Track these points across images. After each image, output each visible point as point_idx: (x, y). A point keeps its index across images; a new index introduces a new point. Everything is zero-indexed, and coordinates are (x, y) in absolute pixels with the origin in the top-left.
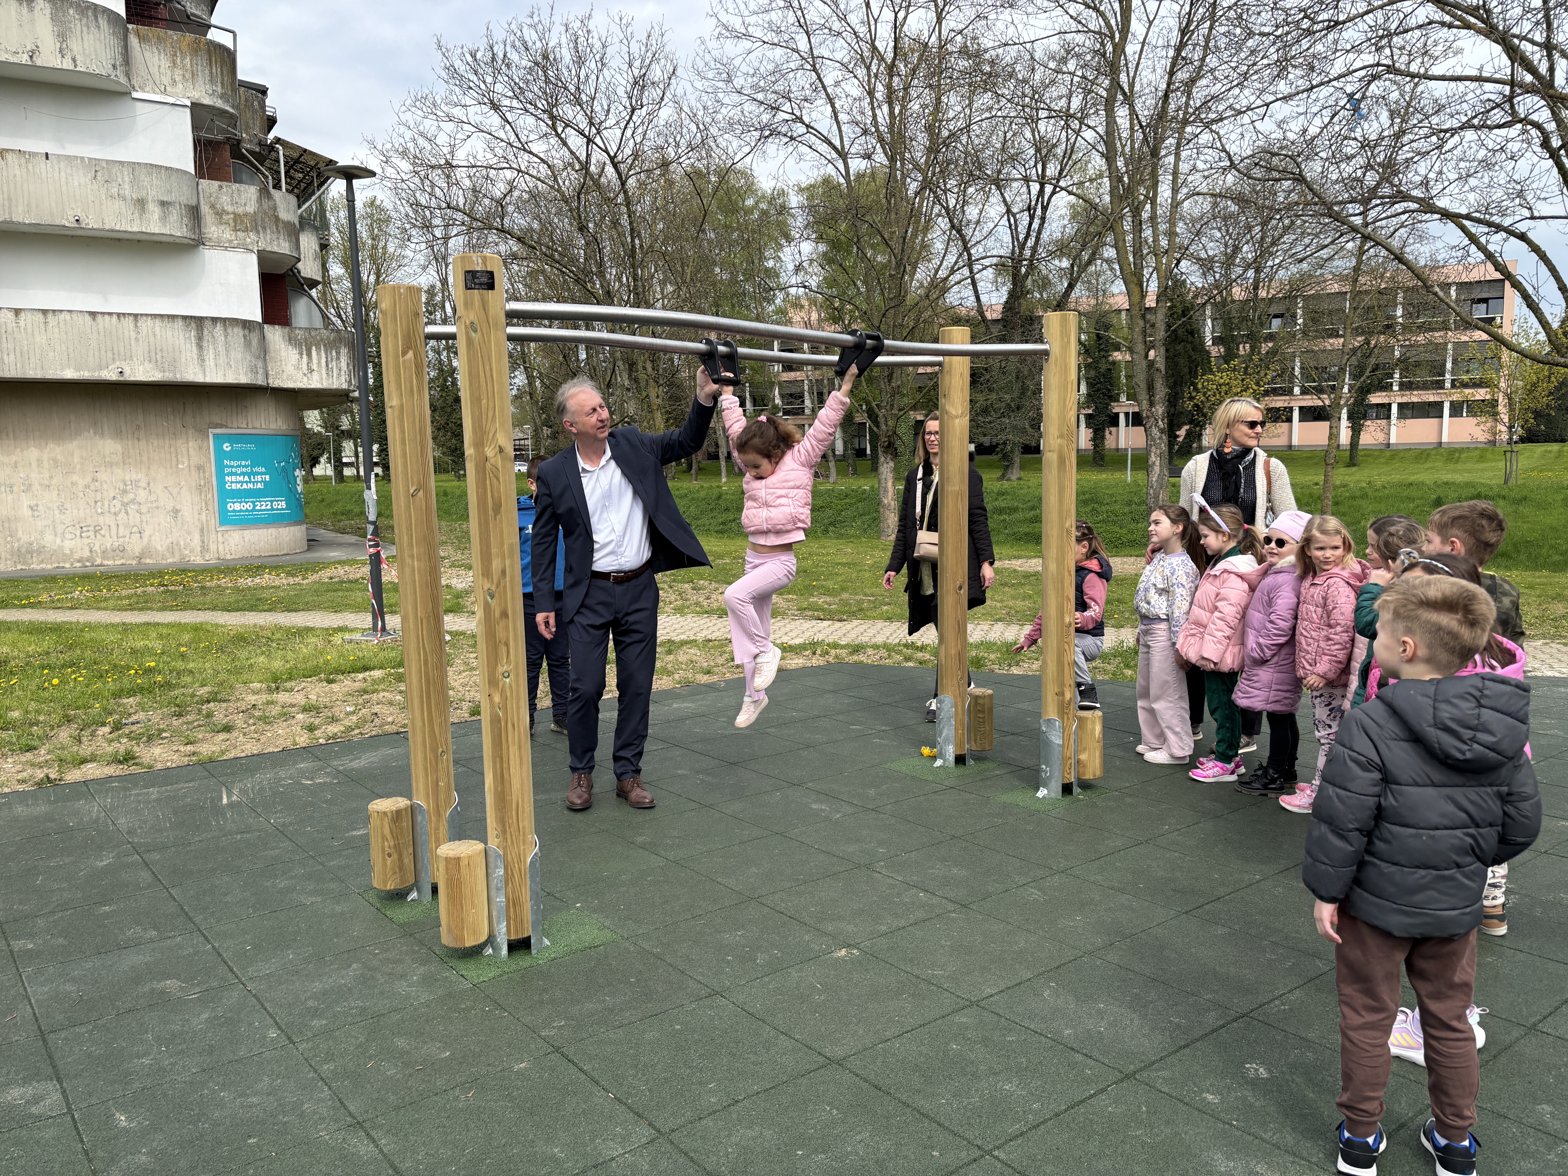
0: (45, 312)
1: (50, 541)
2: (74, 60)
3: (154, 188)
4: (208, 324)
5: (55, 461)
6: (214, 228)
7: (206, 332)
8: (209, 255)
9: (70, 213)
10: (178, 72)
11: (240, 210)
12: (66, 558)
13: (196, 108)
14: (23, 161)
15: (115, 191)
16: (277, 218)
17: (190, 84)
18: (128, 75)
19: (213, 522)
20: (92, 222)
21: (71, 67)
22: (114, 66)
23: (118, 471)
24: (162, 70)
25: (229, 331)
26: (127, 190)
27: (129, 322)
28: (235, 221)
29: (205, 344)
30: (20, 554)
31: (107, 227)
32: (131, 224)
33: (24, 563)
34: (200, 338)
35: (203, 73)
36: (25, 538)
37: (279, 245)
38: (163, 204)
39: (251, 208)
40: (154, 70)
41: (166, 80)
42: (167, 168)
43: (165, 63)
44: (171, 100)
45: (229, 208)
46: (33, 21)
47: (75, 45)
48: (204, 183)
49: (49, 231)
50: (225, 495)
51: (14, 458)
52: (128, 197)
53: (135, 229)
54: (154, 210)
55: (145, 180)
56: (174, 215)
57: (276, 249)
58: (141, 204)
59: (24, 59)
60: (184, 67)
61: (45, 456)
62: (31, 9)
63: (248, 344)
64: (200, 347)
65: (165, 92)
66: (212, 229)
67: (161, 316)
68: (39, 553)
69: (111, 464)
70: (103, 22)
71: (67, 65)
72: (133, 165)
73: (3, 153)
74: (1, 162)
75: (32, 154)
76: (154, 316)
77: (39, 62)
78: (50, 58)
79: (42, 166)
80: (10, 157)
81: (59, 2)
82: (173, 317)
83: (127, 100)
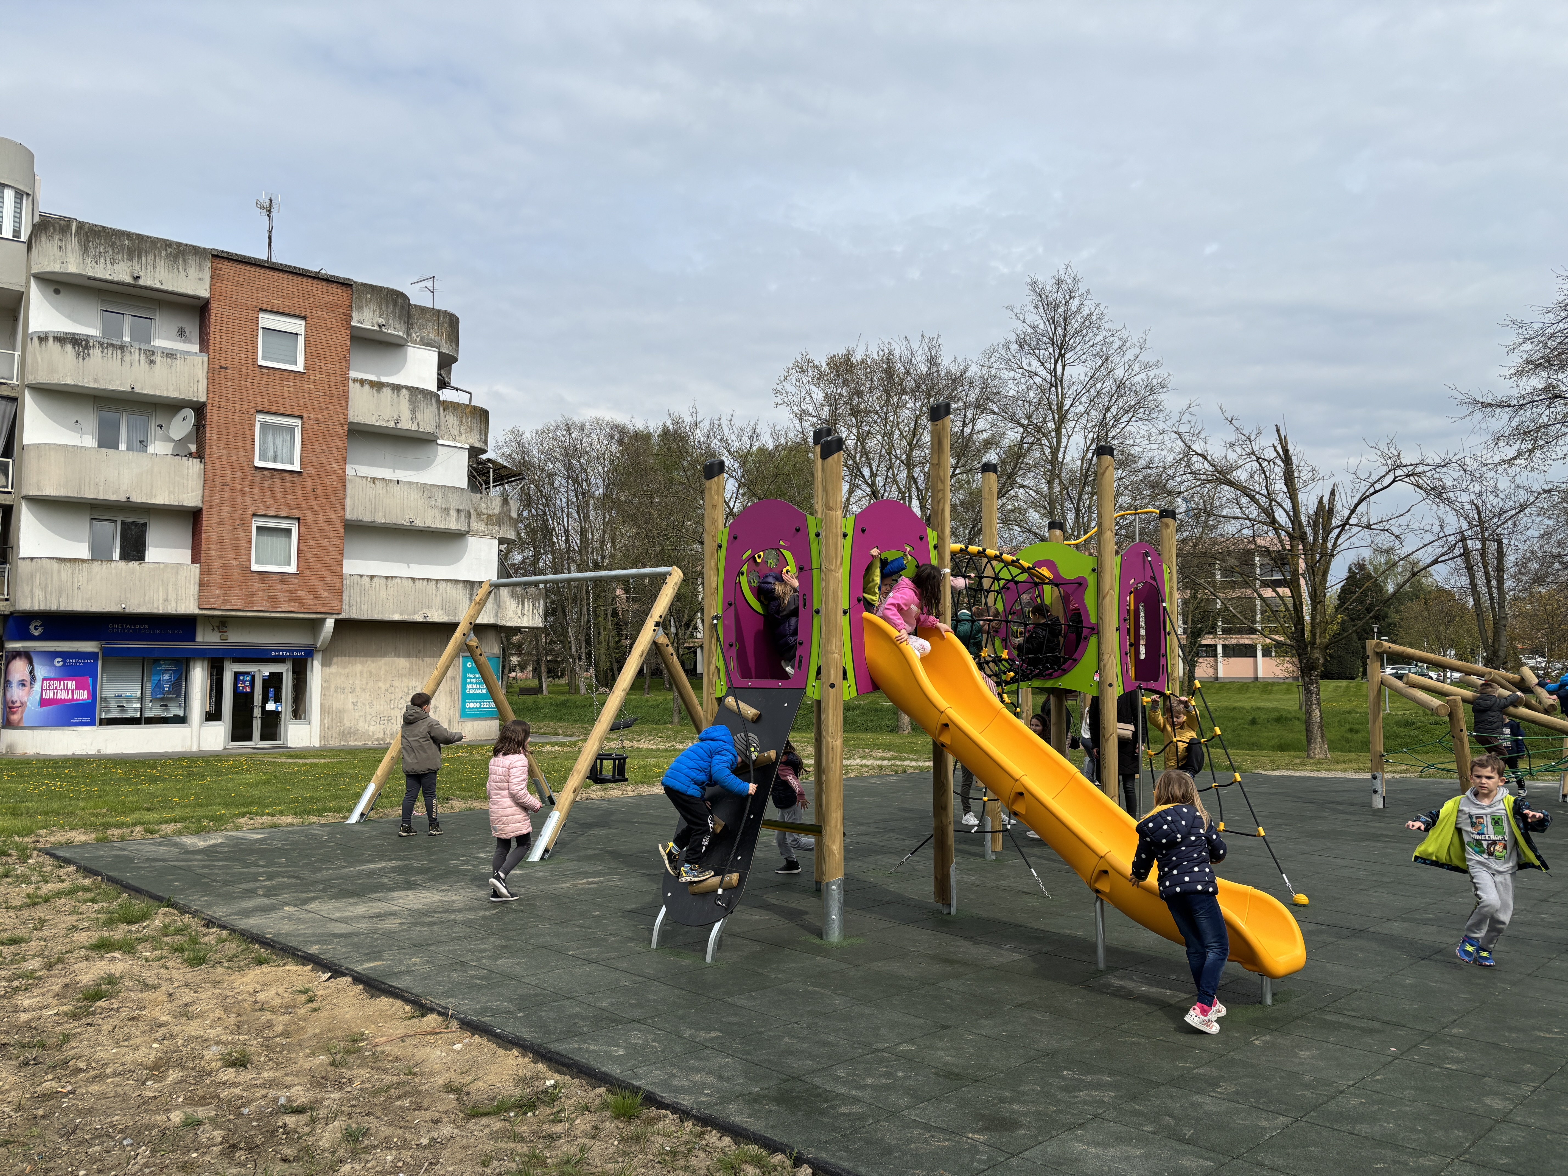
0: (387, 578)
1: (362, 726)
2: (418, 424)
3: (455, 502)
4: (476, 585)
5: (371, 673)
8: (471, 540)
9: (407, 517)
10: (463, 427)
11: (491, 512)
12: (370, 737)
13: (471, 450)
14: (385, 484)
15: (433, 503)
17: (470, 435)
18: (438, 430)
19: (457, 715)
20: (419, 523)
21: (417, 429)
23: (405, 680)
24: (454, 426)
26: (440, 503)
27: (432, 585)
28: (487, 519)
30: (344, 735)
31: (426, 525)
32: (439, 523)
33: (346, 741)
35: (476, 427)
36: (348, 724)
37: (510, 534)
38: (459, 511)
39: (497, 511)
40: (450, 427)
41: (456, 433)
42: (460, 488)
43: (456, 422)
44: (459, 445)
45: (485, 511)
46: (399, 402)
47: (419, 416)
48: (474, 495)
49: (394, 527)
50: (466, 697)
51: (347, 670)
52: (440, 507)
53: (442, 526)
54: (453, 514)
55: (451, 496)
56: (460, 516)
58: (447, 511)
59: (392, 424)
60: (467, 426)
61: (365, 669)
65: (455, 440)
66: (476, 525)
67: (451, 581)
68: (355, 734)
69: (402, 676)
70: (434, 401)
71: (414, 427)
72: (443, 487)
73: (374, 480)
74: (372, 485)
75: (390, 481)
76: (447, 581)
77: (399, 426)
78: (406, 424)
79: (395, 488)
80: (378, 482)
81: (414, 391)
82: (457, 581)
83: (434, 444)
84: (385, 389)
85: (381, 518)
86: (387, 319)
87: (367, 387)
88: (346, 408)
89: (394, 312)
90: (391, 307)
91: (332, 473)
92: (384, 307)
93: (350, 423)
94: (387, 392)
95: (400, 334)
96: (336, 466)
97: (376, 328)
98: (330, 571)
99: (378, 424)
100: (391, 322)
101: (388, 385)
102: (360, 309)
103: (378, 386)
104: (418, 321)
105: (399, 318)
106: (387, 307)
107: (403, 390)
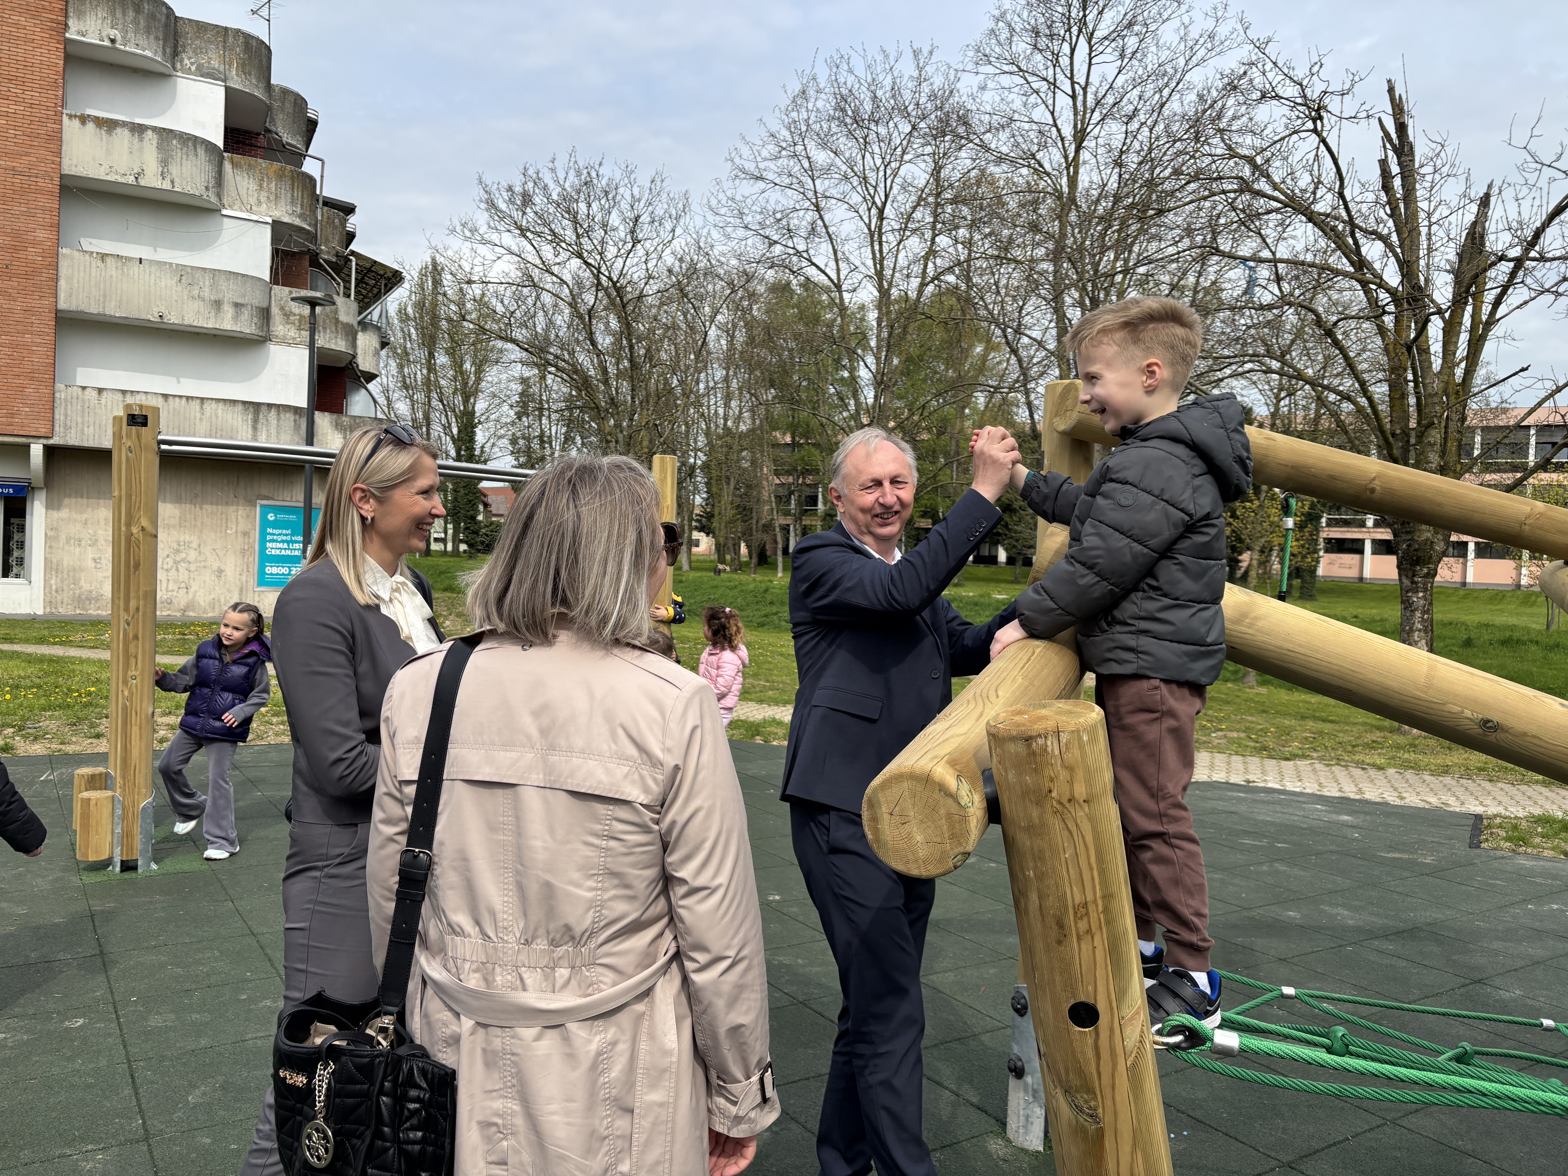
2: (172, 182)
3: (230, 292)
4: (264, 408)
6: (281, 327)
7: (261, 416)
8: (273, 349)
9: (156, 309)
10: (263, 195)
11: (304, 313)
13: (276, 225)
14: (120, 264)
15: (196, 292)
16: (337, 321)
17: (272, 205)
18: (219, 196)
19: (252, 582)
20: (173, 319)
21: (169, 187)
22: (207, 188)
23: (174, 533)
24: (250, 192)
25: (282, 416)
26: (206, 292)
27: (196, 405)
28: (300, 321)
29: (259, 426)
30: (80, 600)
31: (186, 322)
32: (208, 322)
33: (83, 609)
34: (256, 421)
35: (285, 195)
36: (86, 586)
37: (336, 344)
38: (237, 305)
40: (243, 192)
41: (253, 201)
42: (243, 275)
43: (253, 186)
44: (255, 218)
45: (296, 311)
46: (141, 150)
47: (174, 170)
48: (277, 289)
49: (136, 323)
50: (265, 559)
51: (85, 516)
52: (207, 298)
53: (210, 325)
54: (228, 311)
55: (223, 284)
56: (246, 314)
57: (333, 347)
58: (217, 304)
59: (131, 180)
60: (269, 190)
62: (141, 140)
63: (297, 427)
64: (255, 428)
65: (250, 211)
66: (279, 328)
67: (225, 401)
70: (201, 151)
71: (167, 185)
72: (214, 272)
73: (103, 257)
74: (99, 263)
75: (129, 259)
76: (218, 400)
77: (142, 182)
78: (152, 180)
79: (136, 269)
80: (109, 260)
81: (165, 134)
82: (234, 402)
83: (217, 216)
84: (119, 130)
85: (114, 310)
86: (124, 32)
87: (90, 126)
88: (59, 154)
89: (135, 22)
90: (131, 14)
91: (35, 243)
92: (119, 14)
93: (62, 177)
94: (123, 134)
95: (148, 53)
96: (41, 234)
97: (107, 43)
98: (32, 379)
99: (109, 178)
100: (131, 35)
101: (124, 124)
102: (80, 15)
103: (109, 125)
104: (190, 41)
105: (148, 31)
106: (124, 14)
107: (150, 132)
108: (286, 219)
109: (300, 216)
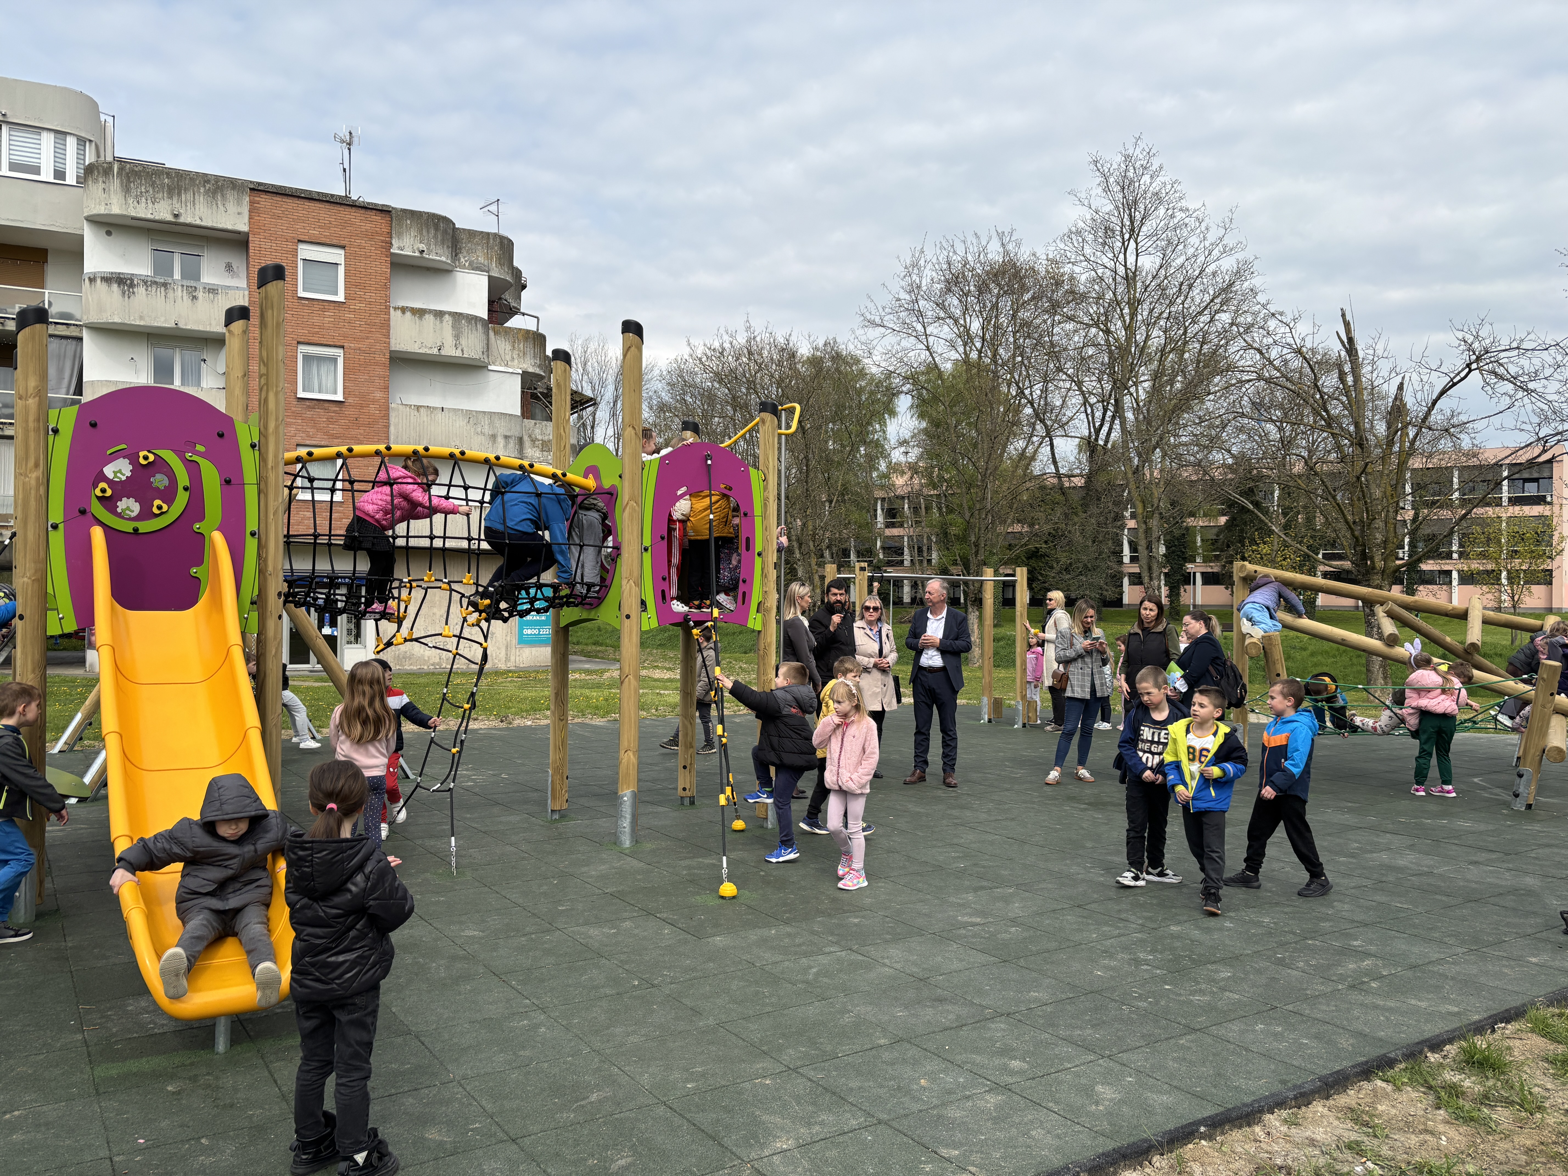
2: (462, 350)
3: (502, 428)
9: (453, 444)
10: (516, 352)
11: (546, 438)
12: (425, 662)
13: (525, 375)
14: (429, 412)
15: (479, 430)
17: (522, 360)
18: (488, 356)
19: (514, 641)
21: (461, 354)
22: (481, 351)
24: (507, 351)
26: (486, 430)
28: (542, 445)
35: (530, 352)
38: (506, 437)
40: (502, 352)
41: (508, 358)
42: (508, 414)
43: (508, 347)
44: (511, 370)
45: (540, 437)
46: (442, 329)
47: (463, 342)
48: (526, 422)
52: (486, 433)
54: (501, 441)
55: (497, 423)
58: (494, 437)
59: (435, 351)
60: (519, 350)
65: (507, 365)
66: (529, 451)
68: (409, 659)
70: (479, 326)
71: (458, 353)
72: (491, 414)
73: (418, 408)
74: (416, 413)
75: (435, 408)
77: (443, 353)
78: (450, 351)
79: (439, 415)
80: (422, 410)
81: (457, 316)
83: (485, 370)
84: (427, 316)
86: (428, 245)
87: (408, 314)
88: (388, 337)
89: (435, 237)
90: (432, 231)
91: (374, 401)
92: (425, 233)
93: (391, 352)
94: (429, 318)
95: (443, 259)
96: (378, 395)
97: (417, 254)
99: (421, 351)
100: (433, 247)
101: (430, 311)
102: (400, 235)
103: (420, 313)
104: (465, 245)
105: (443, 243)
106: (428, 232)
107: (447, 316)
108: (531, 370)
109: (540, 366)
